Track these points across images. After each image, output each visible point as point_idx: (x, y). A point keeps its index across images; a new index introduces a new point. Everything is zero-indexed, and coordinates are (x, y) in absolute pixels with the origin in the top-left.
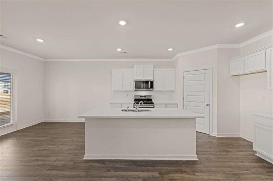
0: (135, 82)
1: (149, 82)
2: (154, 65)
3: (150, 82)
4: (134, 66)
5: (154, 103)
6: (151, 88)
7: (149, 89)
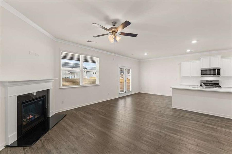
0: (202, 70)
1: (215, 70)
2: (221, 56)
3: (217, 70)
4: (200, 59)
5: (221, 86)
6: (218, 74)
7: (215, 75)
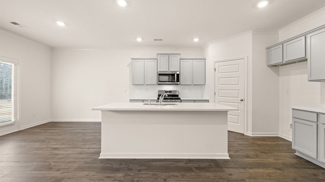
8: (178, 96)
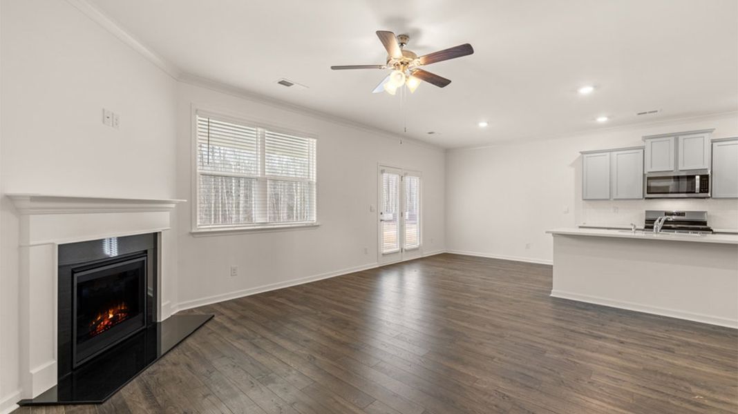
8: (705, 223)
